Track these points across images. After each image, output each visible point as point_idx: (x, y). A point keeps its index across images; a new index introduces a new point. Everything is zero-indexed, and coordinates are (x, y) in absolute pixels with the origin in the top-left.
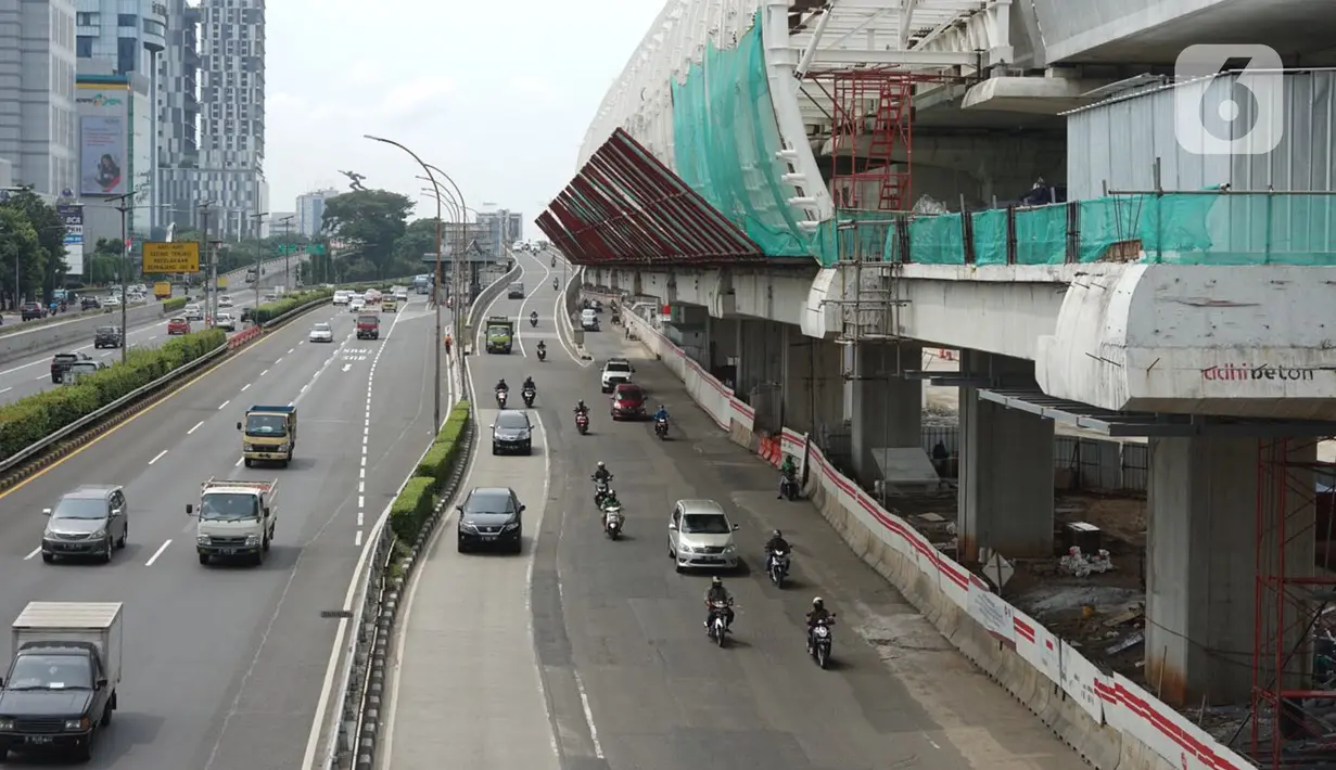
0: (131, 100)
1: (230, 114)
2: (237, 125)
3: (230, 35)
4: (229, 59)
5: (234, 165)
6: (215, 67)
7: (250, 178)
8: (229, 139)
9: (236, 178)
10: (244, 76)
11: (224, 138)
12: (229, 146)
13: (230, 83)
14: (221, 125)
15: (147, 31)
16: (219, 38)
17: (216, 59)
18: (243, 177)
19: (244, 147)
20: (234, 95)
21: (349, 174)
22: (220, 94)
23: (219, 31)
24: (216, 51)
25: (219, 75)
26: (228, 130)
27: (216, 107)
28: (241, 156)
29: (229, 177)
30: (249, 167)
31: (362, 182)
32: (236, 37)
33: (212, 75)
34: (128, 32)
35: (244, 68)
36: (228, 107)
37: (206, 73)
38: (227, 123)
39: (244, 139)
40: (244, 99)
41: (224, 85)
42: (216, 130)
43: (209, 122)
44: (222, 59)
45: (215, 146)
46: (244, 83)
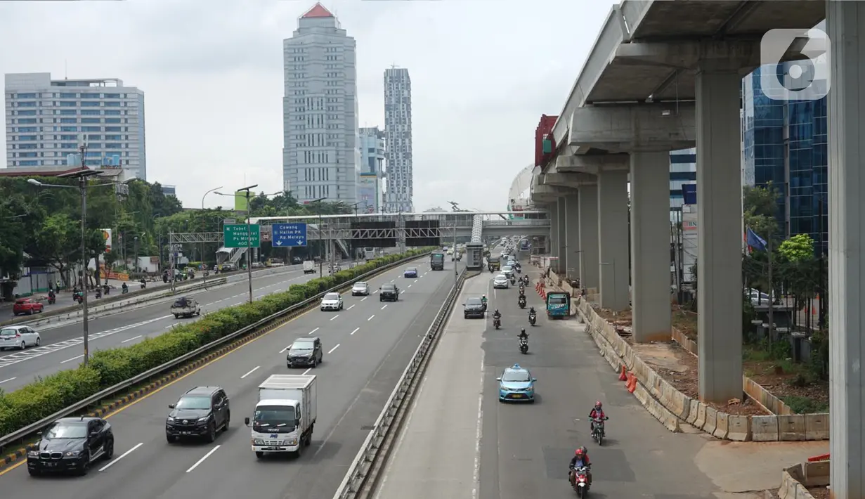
0: (377, 181)
1: (398, 178)
2: (402, 182)
3: (398, 143)
4: (397, 154)
5: (401, 200)
6: (392, 157)
7: (408, 205)
8: (399, 188)
9: (402, 205)
10: (404, 161)
11: (396, 188)
12: (399, 192)
13: (398, 164)
14: (395, 183)
15: (378, 153)
16: (393, 145)
17: (392, 154)
18: (405, 205)
19: (405, 192)
20: (400, 169)
21: (452, 203)
22: (394, 169)
23: (393, 142)
24: (392, 151)
25: (393, 161)
26: (398, 185)
27: (392, 175)
28: (404, 196)
29: (399, 205)
30: (407, 200)
31: (457, 206)
32: (400, 144)
33: (391, 161)
34: (372, 155)
35: (404, 157)
36: (398, 175)
37: (388, 161)
38: (397, 182)
39: (405, 188)
40: (404, 171)
41: (396, 165)
42: (392, 185)
43: (390, 182)
44: (395, 154)
45: (393, 192)
46: (404, 164)
